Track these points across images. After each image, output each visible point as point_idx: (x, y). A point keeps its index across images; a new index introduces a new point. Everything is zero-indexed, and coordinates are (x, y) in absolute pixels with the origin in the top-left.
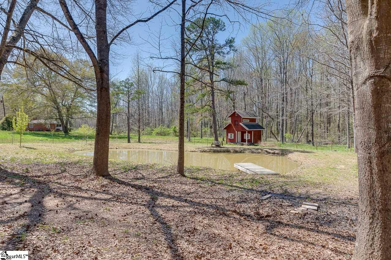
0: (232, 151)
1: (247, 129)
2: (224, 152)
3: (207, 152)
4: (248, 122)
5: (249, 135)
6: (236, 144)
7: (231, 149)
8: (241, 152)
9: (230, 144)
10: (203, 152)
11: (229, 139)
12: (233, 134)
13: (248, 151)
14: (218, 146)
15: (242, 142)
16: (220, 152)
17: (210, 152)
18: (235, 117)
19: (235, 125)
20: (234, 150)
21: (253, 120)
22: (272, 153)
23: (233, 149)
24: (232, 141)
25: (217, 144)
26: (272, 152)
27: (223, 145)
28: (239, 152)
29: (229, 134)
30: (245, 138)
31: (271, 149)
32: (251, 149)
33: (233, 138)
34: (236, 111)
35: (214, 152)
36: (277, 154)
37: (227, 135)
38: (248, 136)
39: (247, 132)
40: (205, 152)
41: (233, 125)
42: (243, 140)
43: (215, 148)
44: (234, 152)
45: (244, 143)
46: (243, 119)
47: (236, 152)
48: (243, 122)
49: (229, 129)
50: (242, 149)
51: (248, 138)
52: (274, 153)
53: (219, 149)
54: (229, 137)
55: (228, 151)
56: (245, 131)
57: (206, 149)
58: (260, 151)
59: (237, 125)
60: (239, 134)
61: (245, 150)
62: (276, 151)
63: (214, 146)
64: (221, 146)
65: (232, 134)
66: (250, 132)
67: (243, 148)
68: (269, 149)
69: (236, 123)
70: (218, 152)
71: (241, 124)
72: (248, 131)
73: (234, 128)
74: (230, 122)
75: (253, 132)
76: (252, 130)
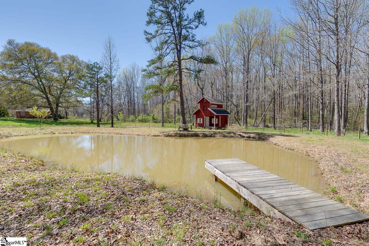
0: (201, 135)
1: (215, 114)
2: (192, 136)
3: (172, 136)
4: (216, 108)
5: (217, 119)
6: (205, 128)
7: (200, 133)
8: (211, 136)
9: (199, 128)
10: (167, 136)
11: (198, 123)
12: (202, 119)
13: (219, 135)
14: (186, 129)
15: (210, 126)
16: (187, 136)
17: (175, 136)
18: (204, 103)
19: (204, 111)
20: (203, 134)
21: (220, 106)
22: (247, 137)
23: (203, 132)
24: (201, 125)
25: (185, 128)
26: (246, 135)
27: (191, 129)
28: (209, 136)
29: (198, 119)
30: (213, 123)
31: (245, 133)
32: (222, 133)
33: (202, 123)
34: (204, 97)
35: (180, 136)
36: (253, 138)
37: (197, 120)
38: (215, 120)
39: (215, 117)
40: (170, 136)
41: (201, 111)
42: (211, 125)
43: (182, 132)
44: (203, 136)
45: (212, 127)
46: (212, 104)
47: (205, 136)
48: (211, 107)
49: (198, 114)
50: (212, 133)
51: (216, 122)
52: (249, 137)
53: (186, 132)
54: (198, 122)
55: (196, 135)
56: (213, 115)
57: (172, 133)
58: (232, 134)
59: (206, 110)
60: (208, 119)
61: (215, 133)
62: (251, 134)
63: (181, 129)
64: (190, 130)
66: (217, 117)
67: (213, 131)
68: (243, 133)
69: (205, 108)
70: (185, 136)
71: (209, 109)
72: (216, 115)
73: (203, 113)
74: (199, 108)
75: (220, 117)
76: (220, 115)
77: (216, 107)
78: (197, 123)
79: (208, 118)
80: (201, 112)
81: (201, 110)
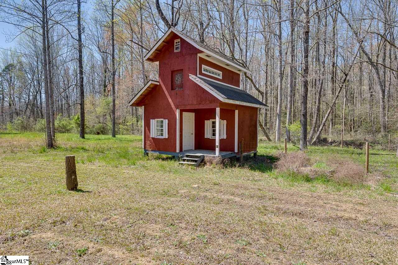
1: (220, 96)
4: (217, 80)
11: (154, 139)
12: (166, 122)
15: (198, 149)
18: (172, 57)
21: (233, 77)
24: (165, 147)
29: (154, 123)
30: (209, 136)
33: (166, 136)
37: (147, 125)
39: (218, 110)
41: (164, 88)
42: (203, 145)
45: (208, 156)
48: (201, 73)
49: (151, 102)
54: (154, 134)
56: (211, 106)
59: (181, 86)
60: (188, 121)
65: (162, 122)
69: (178, 79)
72: (221, 104)
73: (170, 100)
74: (154, 76)
75: (237, 112)
76: (237, 107)
77: (221, 78)
78: (149, 137)
79: (189, 119)
80: (163, 91)
81: (162, 84)
